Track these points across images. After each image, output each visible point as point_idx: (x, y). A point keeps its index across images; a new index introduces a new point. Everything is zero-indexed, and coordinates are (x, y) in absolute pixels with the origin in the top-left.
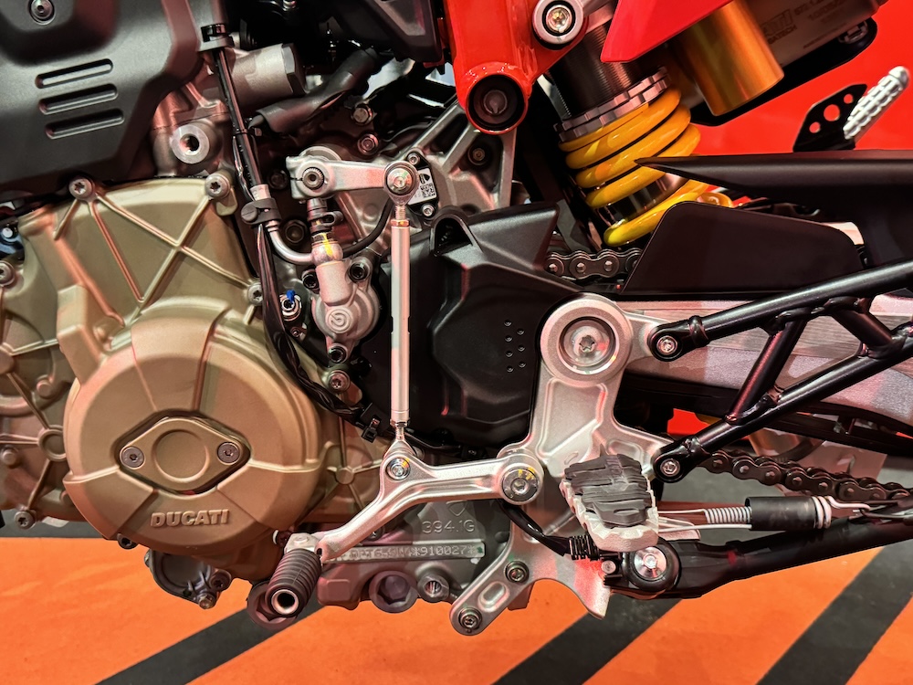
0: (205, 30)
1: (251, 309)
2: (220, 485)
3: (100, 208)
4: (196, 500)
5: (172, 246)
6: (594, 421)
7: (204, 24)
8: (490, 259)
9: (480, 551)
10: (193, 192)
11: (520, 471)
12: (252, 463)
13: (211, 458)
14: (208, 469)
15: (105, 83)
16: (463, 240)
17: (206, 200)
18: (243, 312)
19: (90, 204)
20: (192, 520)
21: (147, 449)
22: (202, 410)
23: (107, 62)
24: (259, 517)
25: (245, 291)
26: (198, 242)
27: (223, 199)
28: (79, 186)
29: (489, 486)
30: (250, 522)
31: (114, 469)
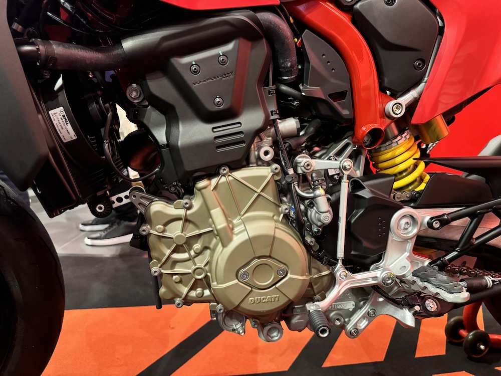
0: (272, 112)
1: (282, 215)
2: (277, 285)
3: (230, 178)
4: (266, 292)
5: (256, 192)
6: (406, 253)
7: (271, 110)
8: (375, 194)
9: (353, 305)
10: (266, 172)
11: (389, 274)
12: (289, 275)
13: (275, 275)
14: (274, 279)
15: (240, 131)
16: (363, 188)
17: (271, 174)
18: (279, 216)
19: (227, 177)
20: (264, 300)
21: (250, 273)
22: (272, 255)
23: (239, 123)
24: (291, 298)
25: (280, 209)
26: (266, 190)
27: (277, 174)
28: (224, 170)
29: (375, 280)
30: (287, 300)
31: (236, 281)
